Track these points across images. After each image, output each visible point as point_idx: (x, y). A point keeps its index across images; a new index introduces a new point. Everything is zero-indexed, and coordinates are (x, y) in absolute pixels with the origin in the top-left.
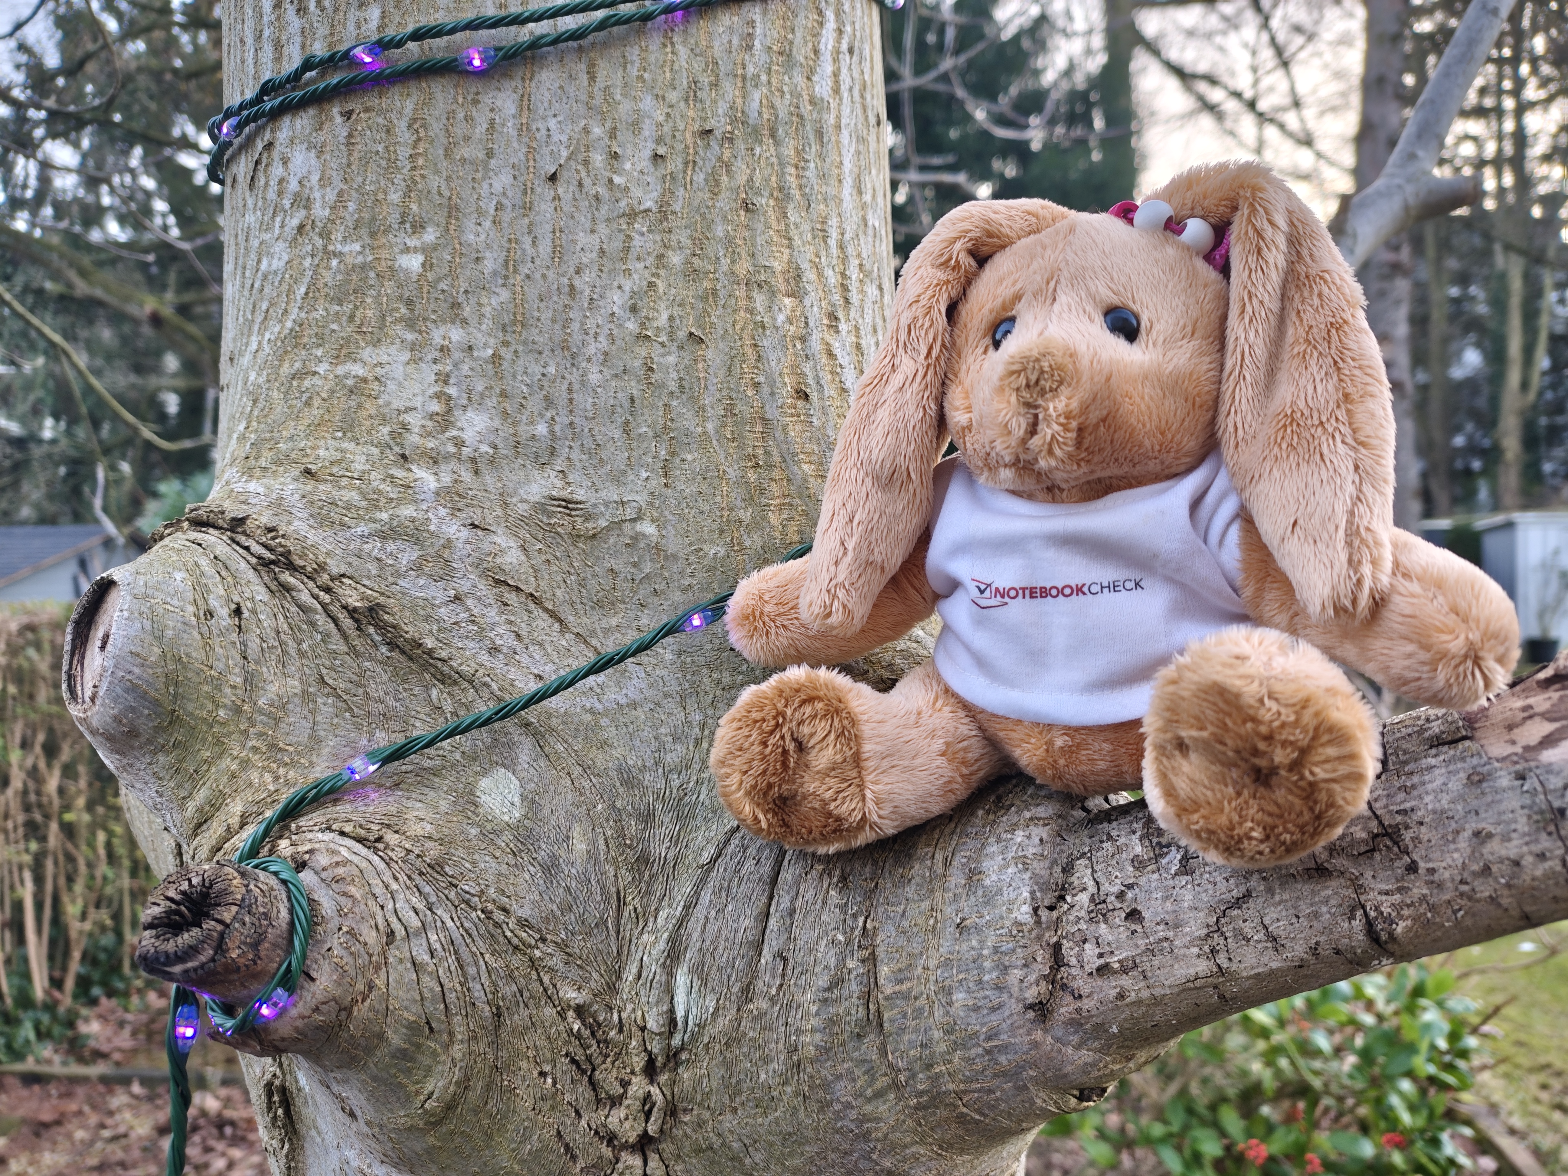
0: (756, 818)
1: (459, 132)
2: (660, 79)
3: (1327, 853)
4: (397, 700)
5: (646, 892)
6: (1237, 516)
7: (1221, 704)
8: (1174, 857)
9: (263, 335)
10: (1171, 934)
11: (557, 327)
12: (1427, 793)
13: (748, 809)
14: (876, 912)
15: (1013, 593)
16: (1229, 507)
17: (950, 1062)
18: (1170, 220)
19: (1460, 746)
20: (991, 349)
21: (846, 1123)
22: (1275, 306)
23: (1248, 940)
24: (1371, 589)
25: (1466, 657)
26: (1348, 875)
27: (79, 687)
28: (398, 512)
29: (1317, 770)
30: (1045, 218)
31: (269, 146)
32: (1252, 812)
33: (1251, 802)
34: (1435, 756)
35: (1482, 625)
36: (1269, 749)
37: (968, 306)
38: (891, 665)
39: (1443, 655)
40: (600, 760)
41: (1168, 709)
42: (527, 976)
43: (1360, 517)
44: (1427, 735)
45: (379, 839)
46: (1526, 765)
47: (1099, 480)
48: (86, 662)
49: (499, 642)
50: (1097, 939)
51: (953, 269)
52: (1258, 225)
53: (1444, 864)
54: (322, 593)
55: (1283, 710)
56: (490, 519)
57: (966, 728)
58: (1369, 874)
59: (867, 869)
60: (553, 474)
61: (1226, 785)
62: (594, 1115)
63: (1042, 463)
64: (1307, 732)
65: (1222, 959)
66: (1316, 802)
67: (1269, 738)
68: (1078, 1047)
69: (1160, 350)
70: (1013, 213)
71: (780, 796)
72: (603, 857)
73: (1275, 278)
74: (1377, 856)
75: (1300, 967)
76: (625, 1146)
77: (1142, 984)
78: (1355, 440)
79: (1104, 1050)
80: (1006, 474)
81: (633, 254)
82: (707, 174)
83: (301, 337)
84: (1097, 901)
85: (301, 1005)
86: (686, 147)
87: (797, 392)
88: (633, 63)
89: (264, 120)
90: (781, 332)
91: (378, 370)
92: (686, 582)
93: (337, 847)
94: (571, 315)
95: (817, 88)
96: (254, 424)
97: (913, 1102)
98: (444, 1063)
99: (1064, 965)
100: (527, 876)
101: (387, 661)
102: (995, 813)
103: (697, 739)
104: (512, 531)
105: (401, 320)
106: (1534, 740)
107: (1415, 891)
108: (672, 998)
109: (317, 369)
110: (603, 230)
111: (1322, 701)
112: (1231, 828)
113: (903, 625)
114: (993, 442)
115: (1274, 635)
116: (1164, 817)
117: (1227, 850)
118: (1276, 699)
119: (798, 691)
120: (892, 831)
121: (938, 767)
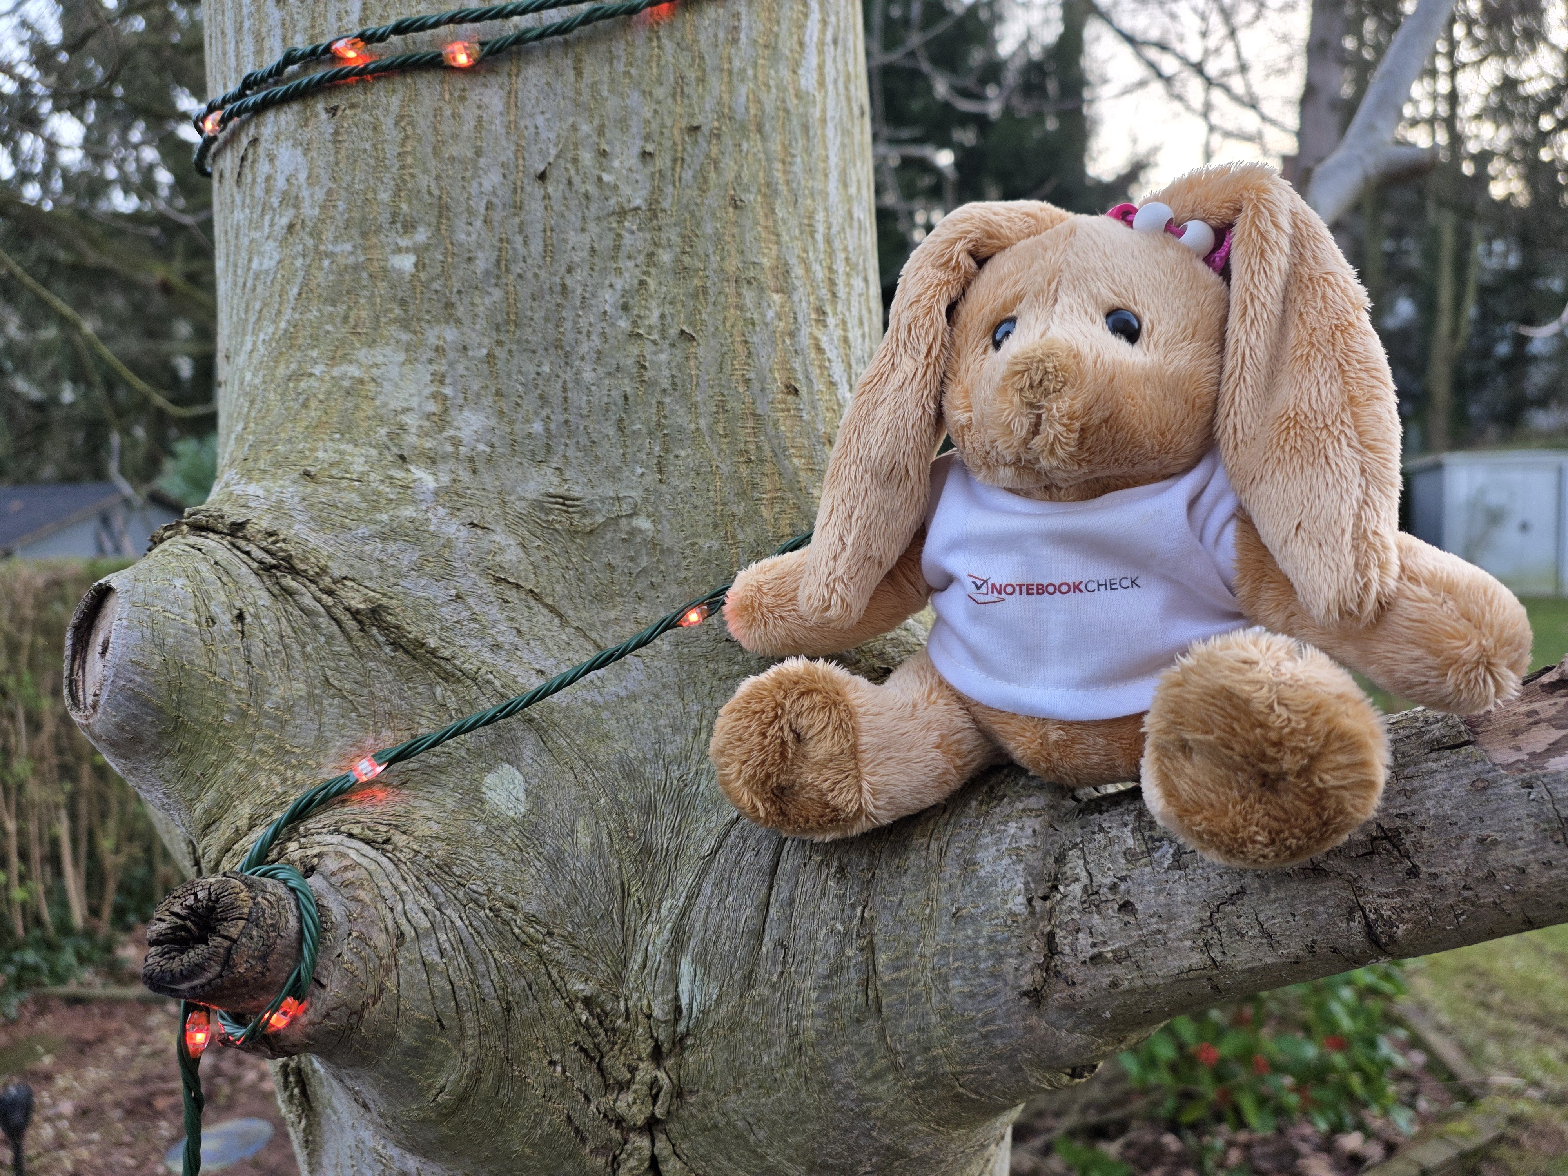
0: (754, 807)
1: (447, 129)
2: (647, 74)
4: (402, 698)
5: (649, 882)
6: (1234, 515)
7: (1229, 709)
8: (1167, 851)
9: (258, 336)
10: (1164, 927)
11: (550, 326)
12: (1429, 798)
13: (746, 799)
14: (874, 901)
15: (1009, 590)
16: (1226, 506)
17: (947, 1045)
18: (1170, 221)
19: (1463, 751)
20: (991, 349)
21: (847, 1102)
22: (1277, 308)
23: (1243, 936)
24: (1378, 593)
25: (1477, 663)
26: (1345, 876)
27: (81, 693)
28: (397, 512)
29: (1326, 777)
30: (1043, 220)
31: (255, 142)
32: (1256, 817)
33: (1257, 807)
34: (1437, 760)
35: (1496, 632)
36: (1279, 756)
37: (968, 306)
38: (881, 653)
39: (1454, 661)
40: (602, 753)
41: (1172, 711)
42: (536, 971)
43: (1367, 521)
44: (1426, 737)
46: (1532, 773)
47: (1096, 480)
48: (88, 667)
49: (500, 639)
50: (1090, 929)
51: (953, 270)
52: (1262, 227)
53: (1447, 870)
54: (324, 596)
55: (1293, 717)
56: (489, 518)
57: (960, 721)
58: (1368, 877)
59: (865, 860)
60: (549, 471)
61: (1231, 789)
62: (603, 1100)
63: (1044, 463)
64: (1318, 739)
65: (1216, 953)
66: (1324, 809)
67: (1278, 744)
68: (1071, 1031)
69: (1161, 351)
70: (1013, 215)
71: (778, 786)
72: (606, 850)
73: (1278, 280)
74: (1377, 859)
75: (1296, 963)
77: (1135, 974)
78: (1361, 443)
79: (1097, 1033)
80: (1005, 473)
81: (623, 253)
82: (696, 171)
83: (296, 338)
84: (1090, 891)
85: (311, 1011)
86: (674, 144)
87: (787, 387)
88: (619, 58)
89: (248, 115)
90: (771, 328)
91: (374, 371)
92: (683, 574)
93: (345, 850)
94: (564, 314)
95: (803, 82)
96: (252, 425)
97: (911, 1082)
98: (456, 1058)
99: (1058, 953)
100: (533, 871)
101: (391, 661)
102: (988, 804)
103: (695, 730)
104: (511, 528)
105: (395, 321)
106: (1540, 747)
107: (1416, 895)
108: (677, 987)
109: (313, 371)
110: (593, 228)
111: (1333, 709)
112: (1235, 831)
113: (898, 617)
114: (994, 441)
115: (1281, 640)
116: (1164, 816)
117: (1230, 852)
118: (1286, 705)
119: (796, 683)
120: (887, 821)
121: (933, 759)
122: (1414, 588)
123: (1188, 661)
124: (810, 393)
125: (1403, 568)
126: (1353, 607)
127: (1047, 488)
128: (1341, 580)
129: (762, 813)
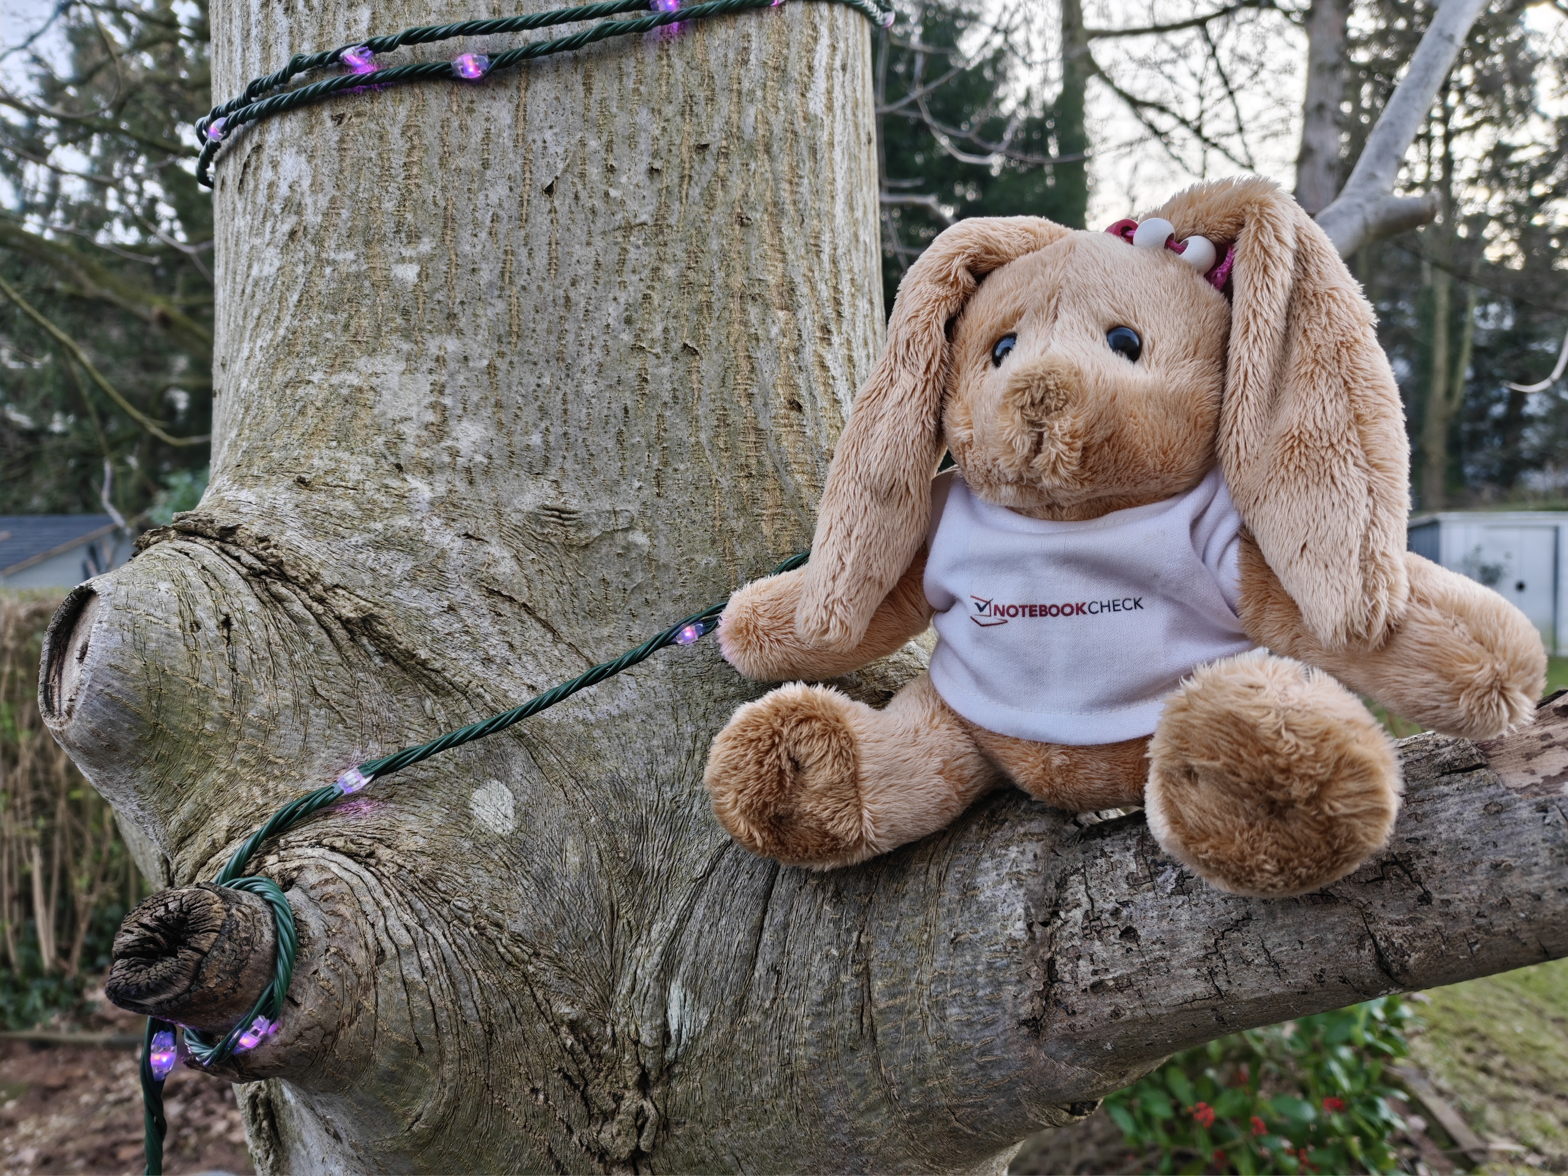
0: (750, 835)
1: (454, 141)
2: (656, 92)
4: (391, 711)
5: (640, 905)
6: (1237, 535)
7: (1236, 735)
8: (1170, 876)
9: (255, 342)
10: (1167, 954)
11: (552, 338)
12: (1440, 822)
13: (742, 827)
14: (870, 926)
15: (1012, 611)
16: (1229, 526)
17: (943, 1076)
18: (1171, 237)
19: (1475, 774)
20: (991, 366)
21: (839, 1136)
22: (1280, 325)
23: (1249, 964)
24: (1387, 616)
25: (1491, 687)
26: (1355, 903)
27: (56, 699)
28: (392, 521)
29: (1337, 805)
30: (1042, 236)
31: (258, 148)
32: (1264, 844)
33: (1265, 834)
34: (1448, 784)
35: (1510, 656)
36: (1287, 783)
37: (967, 322)
39: (1466, 686)
40: (593, 772)
41: (1177, 737)
42: (520, 992)
43: (1376, 542)
44: (1437, 761)
45: (371, 855)
46: (1548, 797)
47: (1101, 500)
48: (65, 673)
49: (492, 652)
50: (1091, 955)
51: (952, 285)
52: (1265, 242)
53: (1459, 896)
54: (315, 604)
55: (1301, 743)
56: (484, 529)
57: (962, 745)
58: (1378, 903)
59: (861, 885)
60: (546, 484)
61: (1238, 816)
62: (586, 1131)
63: (1046, 482)
64: (1327, 766)
65: (1221, 982)
66: (1335, 837)
67: (1286, 771)
68: (1071, 1063)
69: (1163, 369)
70: (1011, 230)
71: (776, 815)
72: (596, 870)
73: (1281, 296)
74: (1387, 885)
75: (1304, 993)
76: (617, 1162)
77: (1137, 1003)
78: (1368, 462)
79: (1098, 1066)
80: (1008, 492)
81: (628, 267)
82: (703, 188)
83: (294, 345)
84: (1091, 917)
85: (283, 1031)
86: (682, 161)
87: (790, 403)
88: (628, 75)
89: (252, 121)
90: (775, 344)
91: (373, 379)
92: (678, 592)
93: (327, 863)
94: (567, 326)
95: (811, 105)
96: (246, 431)
97: (906, 1115)
98: (434, 1083)
99: (1058, 981)
100: (520, 890)
101: (379, 673)
102: (989, 828)
103: (689, 751)
104: (505, 541)
105: (396, 330)
106: (1555, 771)
107: (1429, 922)
108: (666, 1012)
109: (311, 378)
110: (599, 242)
111: (1343, 735)
112: (1243, 859)
113: (899, 636)
114: (995, 459)
115: (1288, 663)
117: (1237, 881)
118: (1293, 731)
119: (794, 710)
120: (888, 849)
121: (935, 786)
122: (1425, 610)
123: (1192, 685)
124: (814, 409)
125: (1412, 590)
126: (1361, 629)
127: (1049, 507)
128: (1349, 602)
129: (759, 843)
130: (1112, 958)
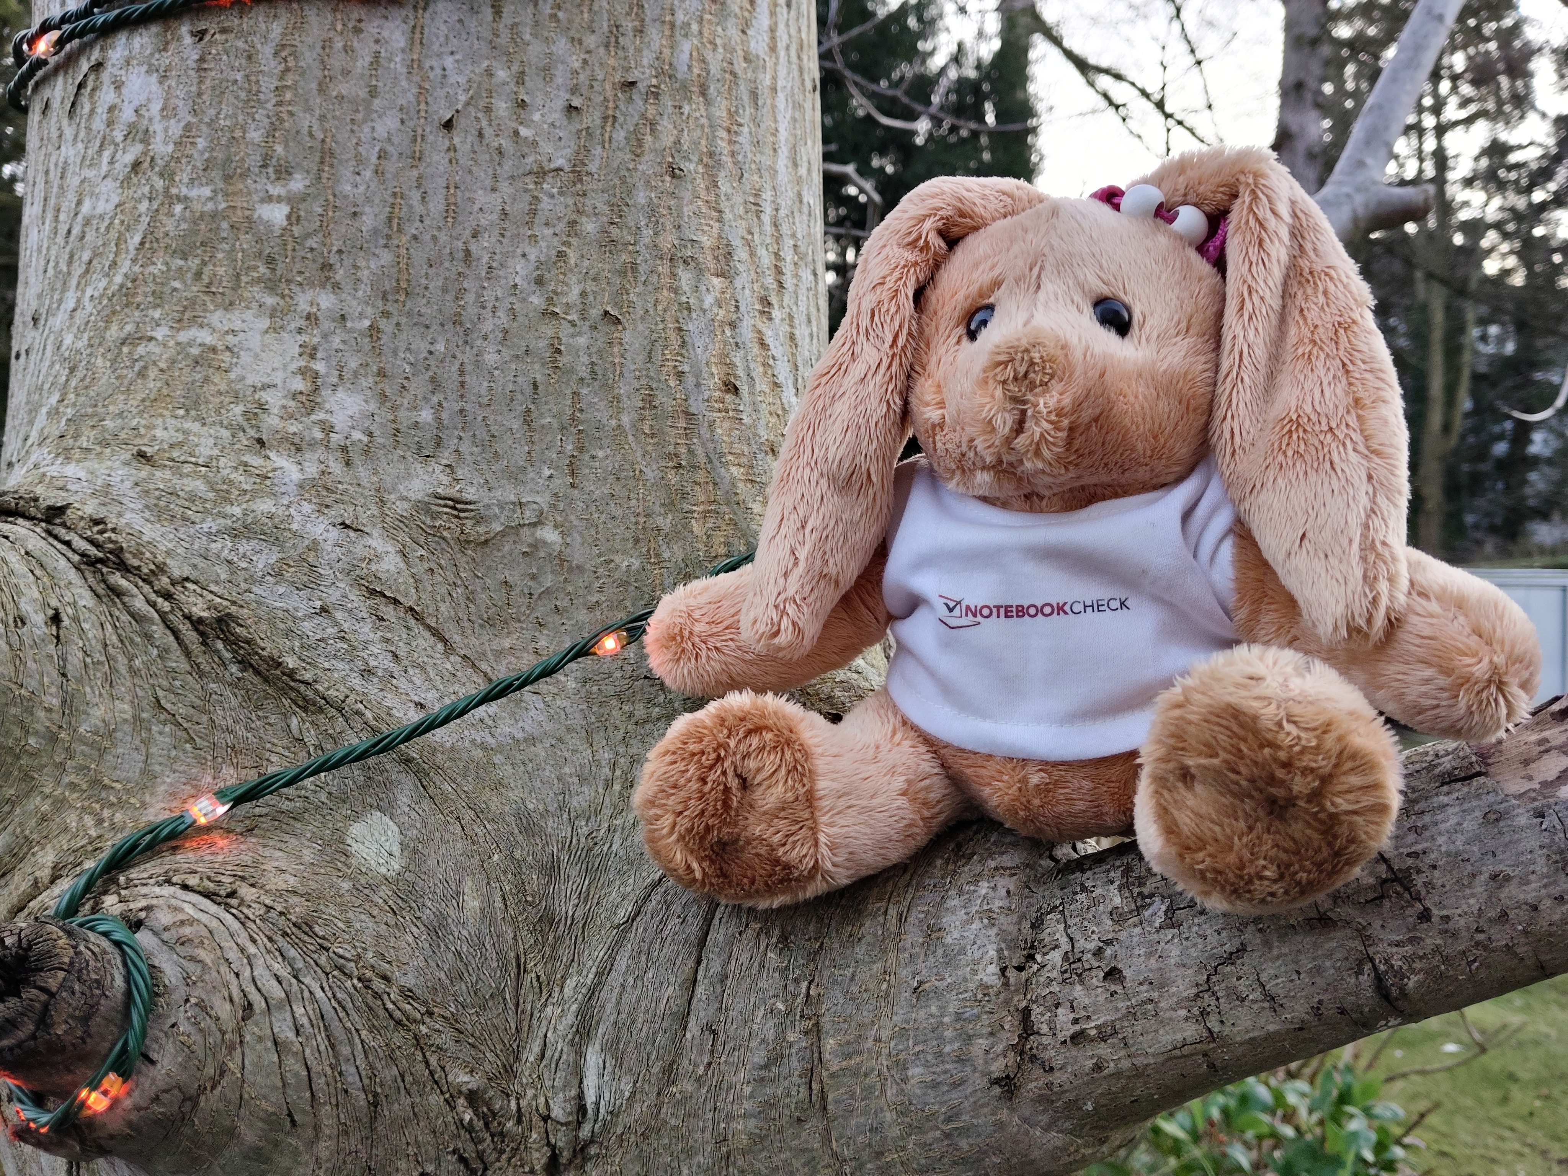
0: (689, 867)
1: (337, 64)
2: (578, 20)
3: (1330, 901)
4: (249, 729)
5: (550, 956)
6: (1230, 531)
7: (1235, 728)
8: (1159, 908)
9: (83, 292)
10: (1155, 995)
11: (447, 297)
12: (1440, 834)
13: (678, 857)
14: (821, 975)
15: (986, 612)
16: (1223, 520)
17: (903, 1148)
18: (1161, 205)
19: (1475, 782)
20: (965, 340)
22: (1276, 304)
23: (1243, 1000)
24: (1387, 609)
25: (1489, 682)
26: (1354, 925)
28: (253, 506)
29: (1338, 801)
30: (1020, 199)
31: (98, 67)
32: (1265, 848)
33: (1265, 837)
34: (1448, 794)
35: (1507, 648)
36: (1288, 778)
37: (939, 291)
38: (830, 697)
39: (1464, 681)
40: (495, 803)
41: (1173, 736)
42: (410, 1057)
43: (1376, 531)
44: (1437, 771)
45: (232, 894)
46: (1545, 802)
47: (1083, 488)
49: (373, 663)
50: (1072, 1002)
51: (921, 250)
52: (1260, 215)
53: (1459, 911)
54: (160, 600)
55: (1303, 735)
56: (363, 518)
57: (927, 765)
58: (1377, 923)
59: (811, 928)
60: (438, 469)
61: (1237, 819)
63: (1027, 466)
64: (1329, 758)
65: (1213, 1022)
66: (1336, 837)
67: (1288, 765)
68: (1047, 1129)
69: (1153, 346)
70: (987, 192)
71: (720, 841)
73: (1278, 274)
74: (1387, 903)
75: (1300, 1029)
77: (1122, 1053)
78: (1368, 448)
79: (1077, 1131)
80: (983, 478)
81: (540, 219)
82: (629, 132)
83: (133, 295)
84: (1071, 959)
85: (137, 1093)
86: (606, 100)
87: (726, 384)
89: (95, 36)
90: (709, 316)
91: (230, 338)
92: (593, 599)
93: (179, 903)
94: (465, 285)
95: (753, 44)
96: (72, 396)
98: (307, 1164)
99: (1034, 1033)
100: (410, 939)
101: (238, 683)
102: (955, 862)
103: (607, 780)
104: (389, 532)
105: (259, 280)
106: (1551, 775)
107: (1428, 941)
108: (581, 1082)
109: (154, 334)
110: (505, 187)
112: (1242, 867)
113: (854, 649)
114: (972, 440)
116: (1161, 858)
117: (1235, 893)
118: (1295, 723)
119: (743, 719)
120: (845, 882)
121: (899, 808)
122: (1424, 603)
124: (752, 393)
125: (1412, 583)
126: (1362, 622)
127: (1027, 497)
129: (698, 875)
130: (1095, 1004)
